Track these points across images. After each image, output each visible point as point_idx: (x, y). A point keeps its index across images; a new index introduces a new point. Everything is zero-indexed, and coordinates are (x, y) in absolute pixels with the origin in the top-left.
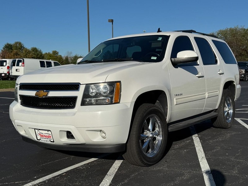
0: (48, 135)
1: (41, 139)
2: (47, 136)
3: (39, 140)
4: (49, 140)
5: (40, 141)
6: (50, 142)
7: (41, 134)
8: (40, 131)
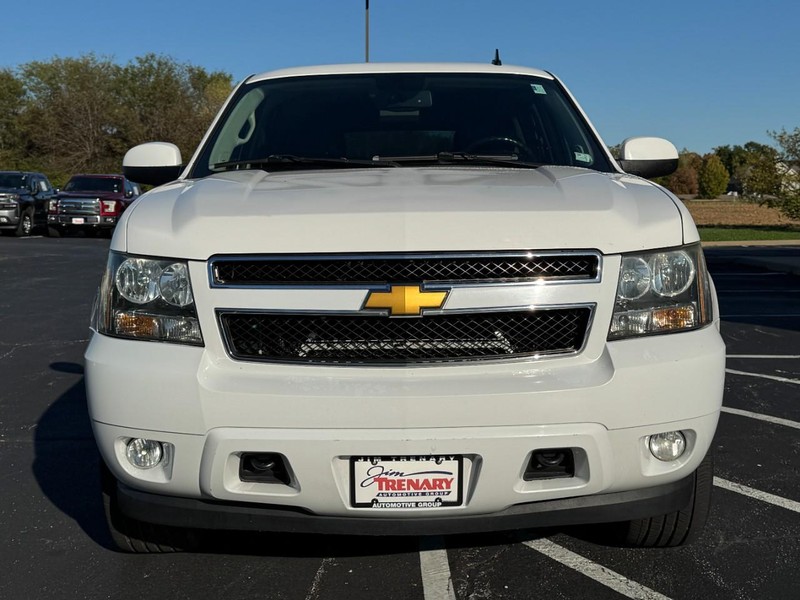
0: (431, 478)
1: (380, 499)
2: (426, 482)
3: (369, 505)
4: (433, 498)
5: (375, 509)
6: (438, 509)
7: (393, 477)
8: (389, 466)
